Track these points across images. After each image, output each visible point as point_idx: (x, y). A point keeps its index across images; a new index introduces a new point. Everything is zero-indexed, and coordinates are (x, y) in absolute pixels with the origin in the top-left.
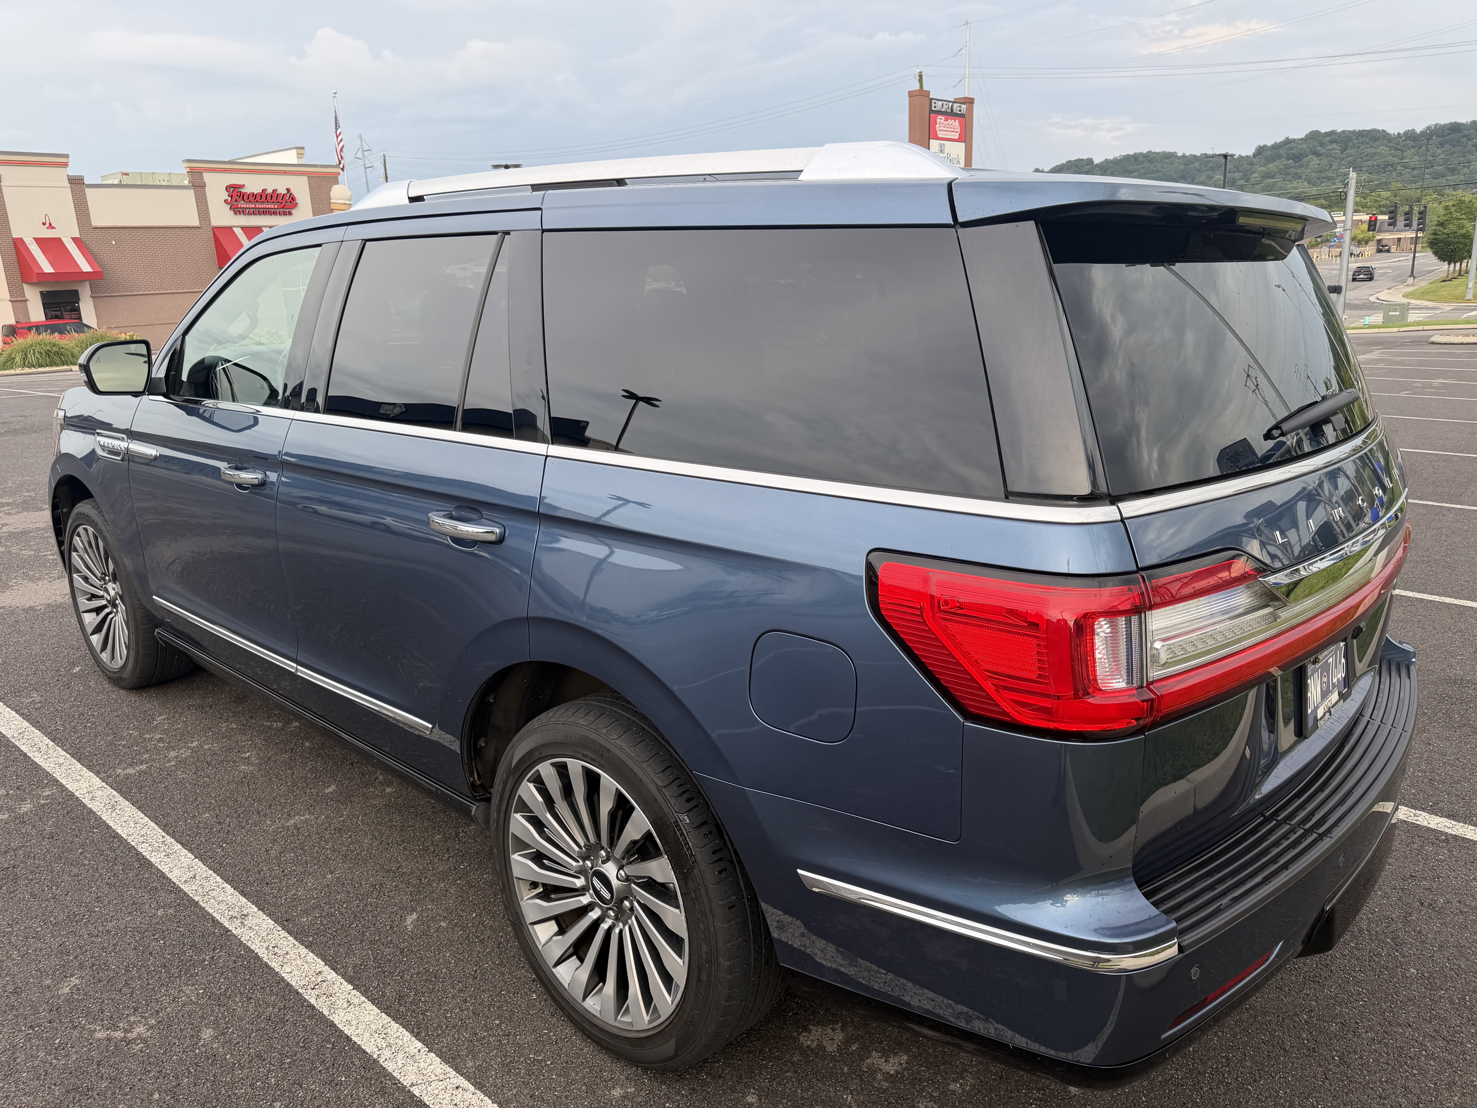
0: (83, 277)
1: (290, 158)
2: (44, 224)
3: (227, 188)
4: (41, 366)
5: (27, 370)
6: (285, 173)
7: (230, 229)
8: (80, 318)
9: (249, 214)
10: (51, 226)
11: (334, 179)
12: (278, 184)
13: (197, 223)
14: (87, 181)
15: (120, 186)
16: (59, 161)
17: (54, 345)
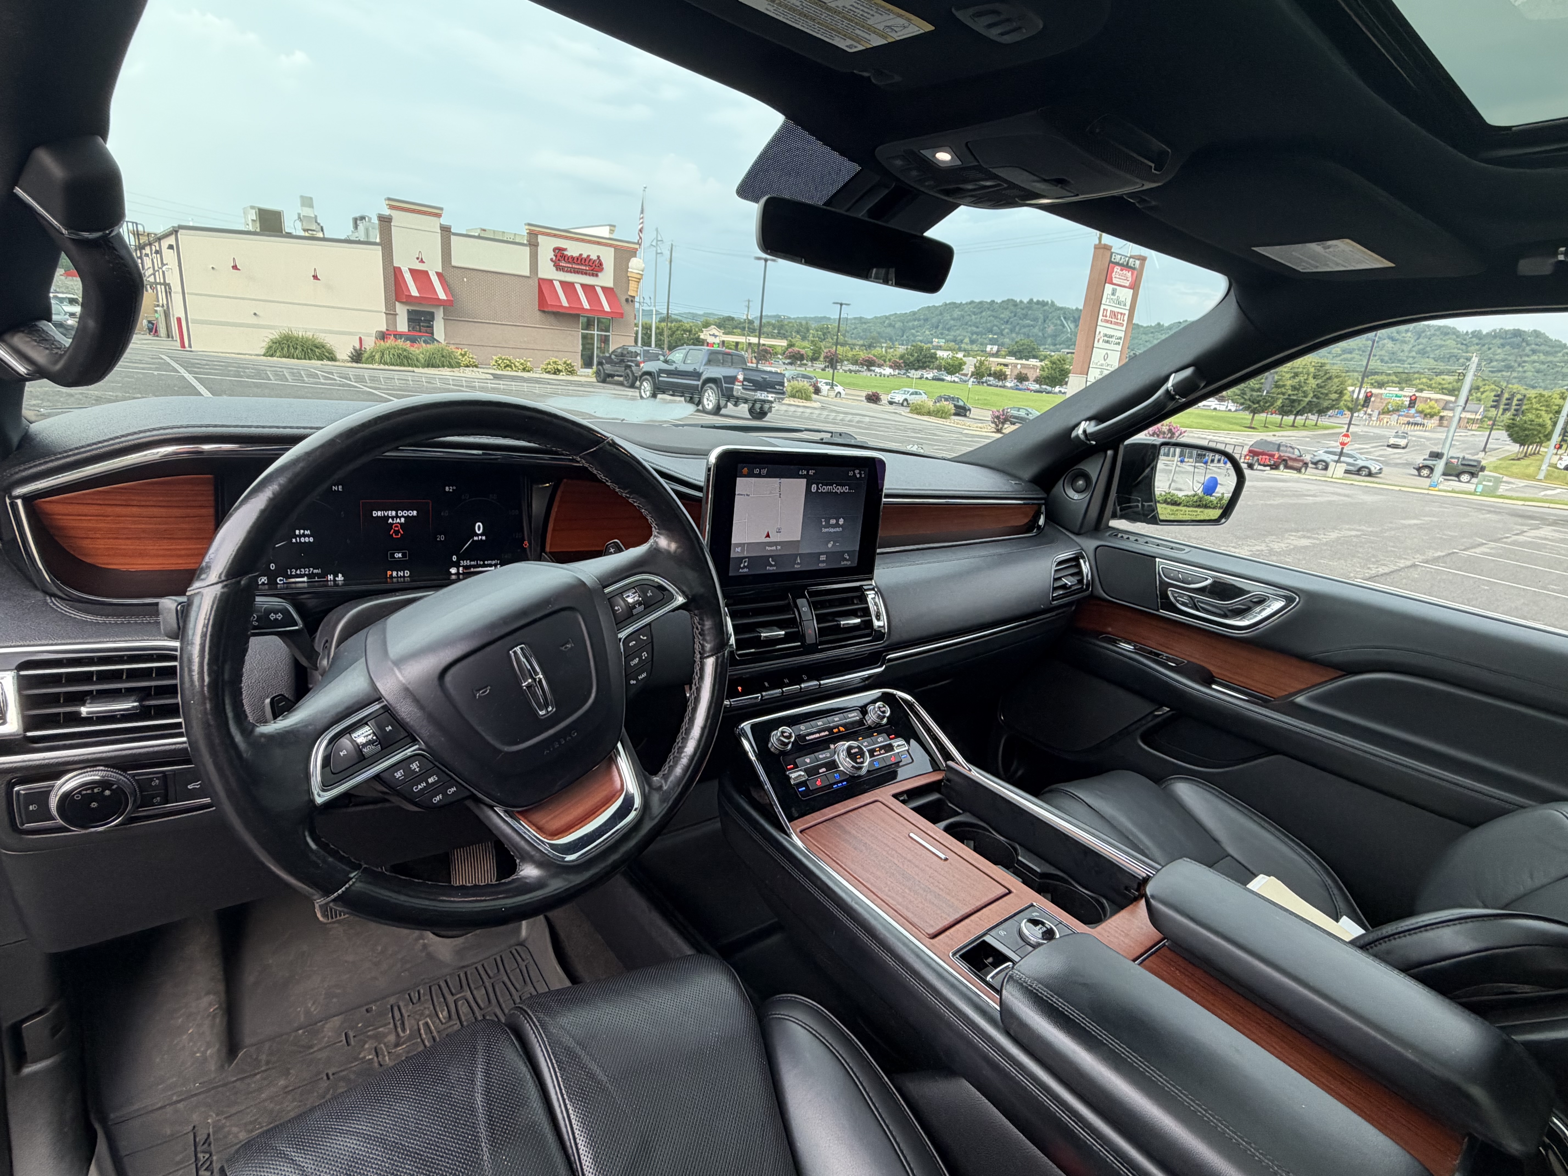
0: (439, 302)
1: (604, 232)
2: (418, 258)
3: (554, 250)
4: (392, 364)
5: (382, 366)
6: (599, 243)
7: (551, 281)
8: (432, 334)
9: (567, 271)
10: (422, 261)
11: (633, 253)
12: (591, 252)
13: (528, 274)
14: (453, 230)
15: (479, 237)
16: (436, 213)
17: (405, 350)
